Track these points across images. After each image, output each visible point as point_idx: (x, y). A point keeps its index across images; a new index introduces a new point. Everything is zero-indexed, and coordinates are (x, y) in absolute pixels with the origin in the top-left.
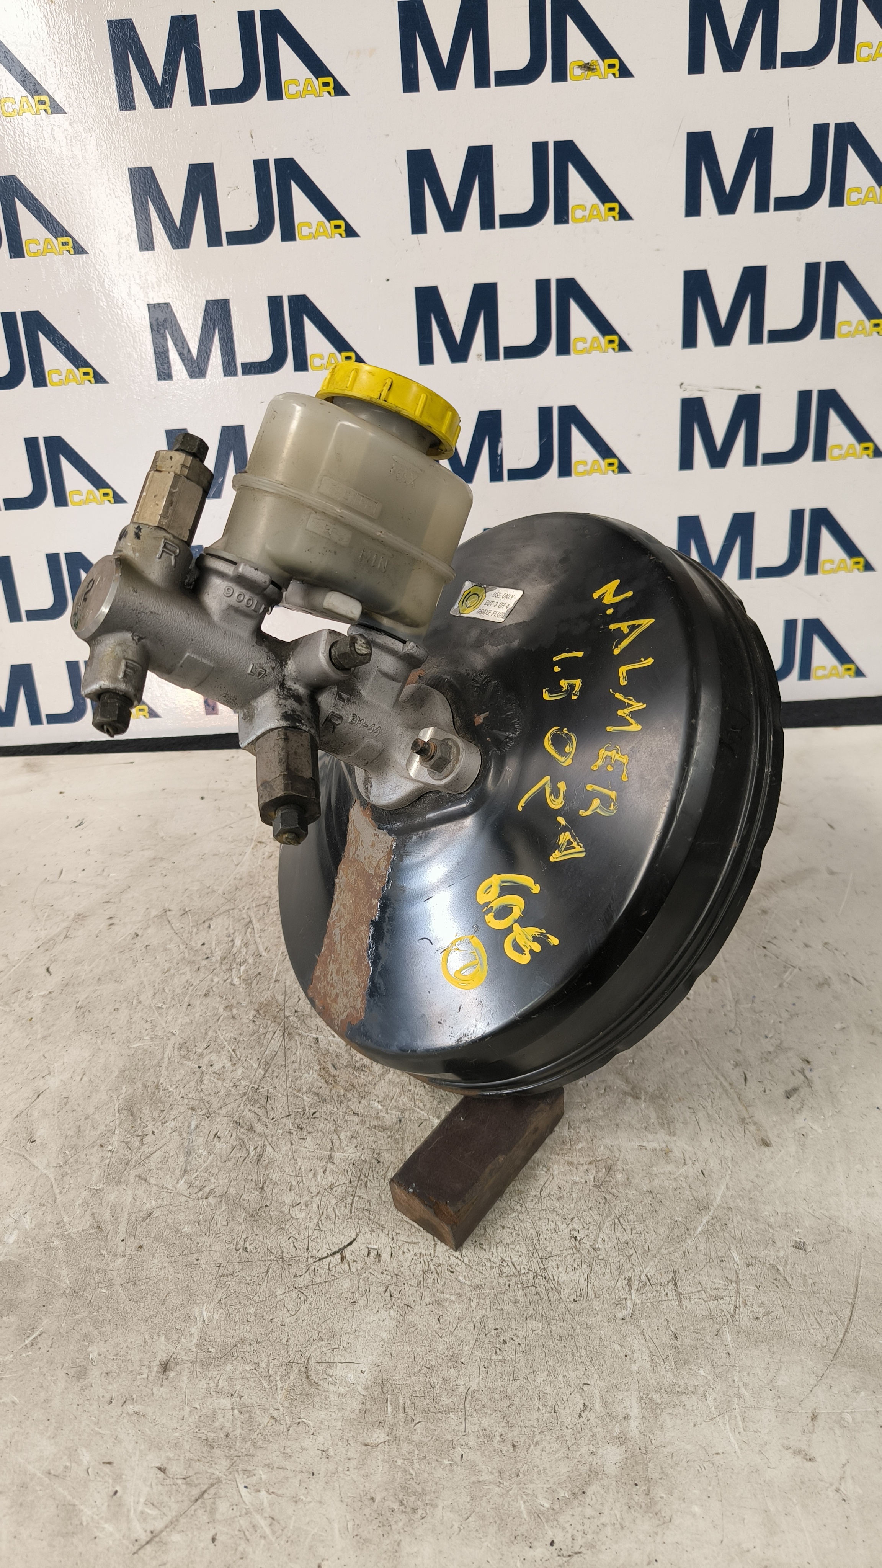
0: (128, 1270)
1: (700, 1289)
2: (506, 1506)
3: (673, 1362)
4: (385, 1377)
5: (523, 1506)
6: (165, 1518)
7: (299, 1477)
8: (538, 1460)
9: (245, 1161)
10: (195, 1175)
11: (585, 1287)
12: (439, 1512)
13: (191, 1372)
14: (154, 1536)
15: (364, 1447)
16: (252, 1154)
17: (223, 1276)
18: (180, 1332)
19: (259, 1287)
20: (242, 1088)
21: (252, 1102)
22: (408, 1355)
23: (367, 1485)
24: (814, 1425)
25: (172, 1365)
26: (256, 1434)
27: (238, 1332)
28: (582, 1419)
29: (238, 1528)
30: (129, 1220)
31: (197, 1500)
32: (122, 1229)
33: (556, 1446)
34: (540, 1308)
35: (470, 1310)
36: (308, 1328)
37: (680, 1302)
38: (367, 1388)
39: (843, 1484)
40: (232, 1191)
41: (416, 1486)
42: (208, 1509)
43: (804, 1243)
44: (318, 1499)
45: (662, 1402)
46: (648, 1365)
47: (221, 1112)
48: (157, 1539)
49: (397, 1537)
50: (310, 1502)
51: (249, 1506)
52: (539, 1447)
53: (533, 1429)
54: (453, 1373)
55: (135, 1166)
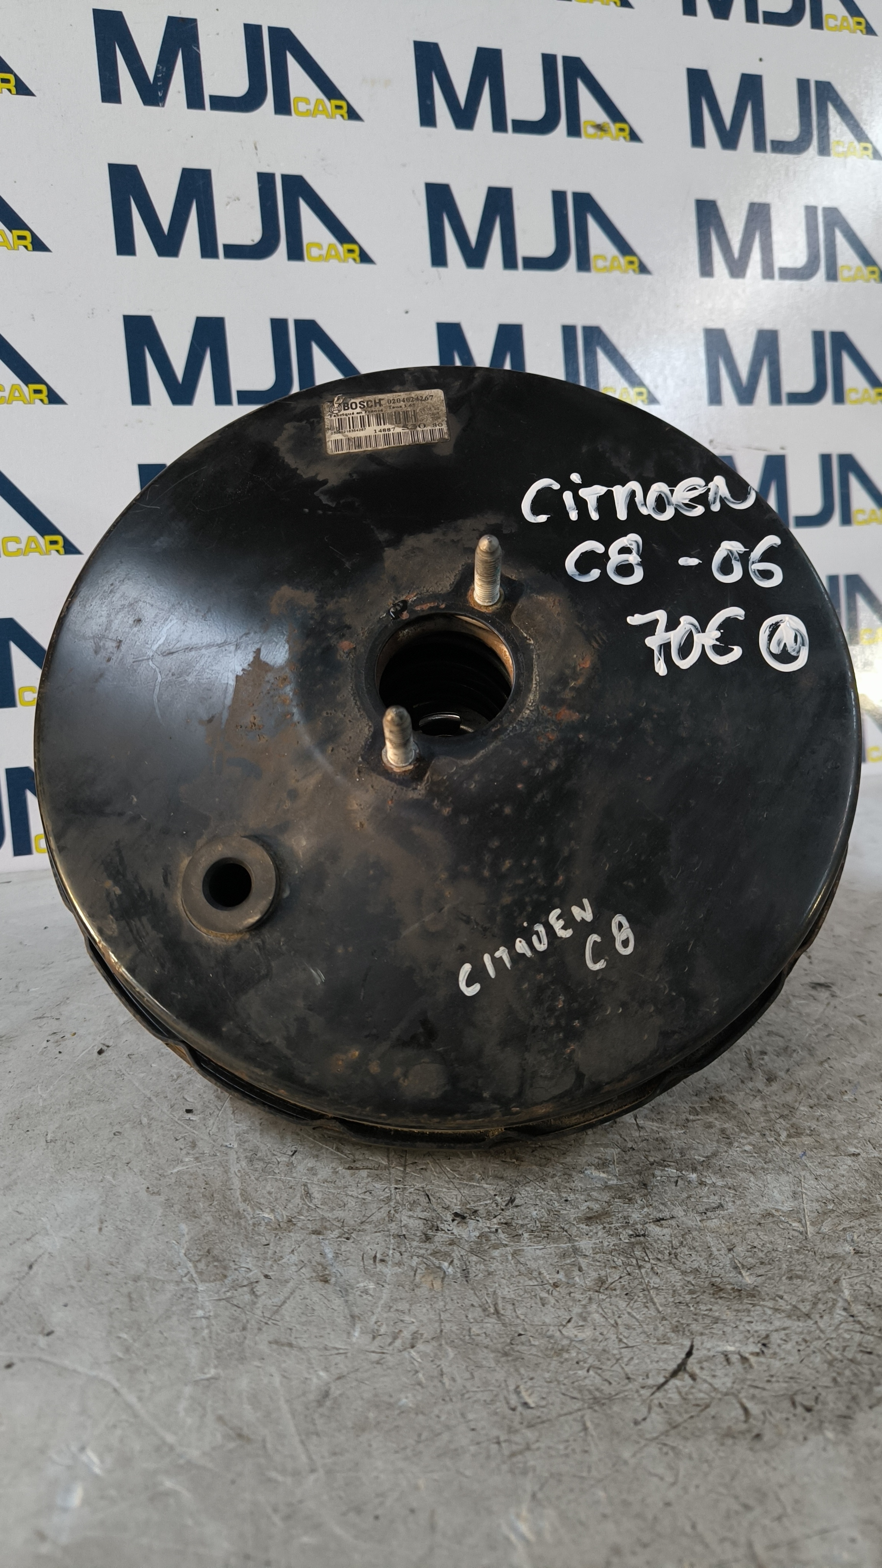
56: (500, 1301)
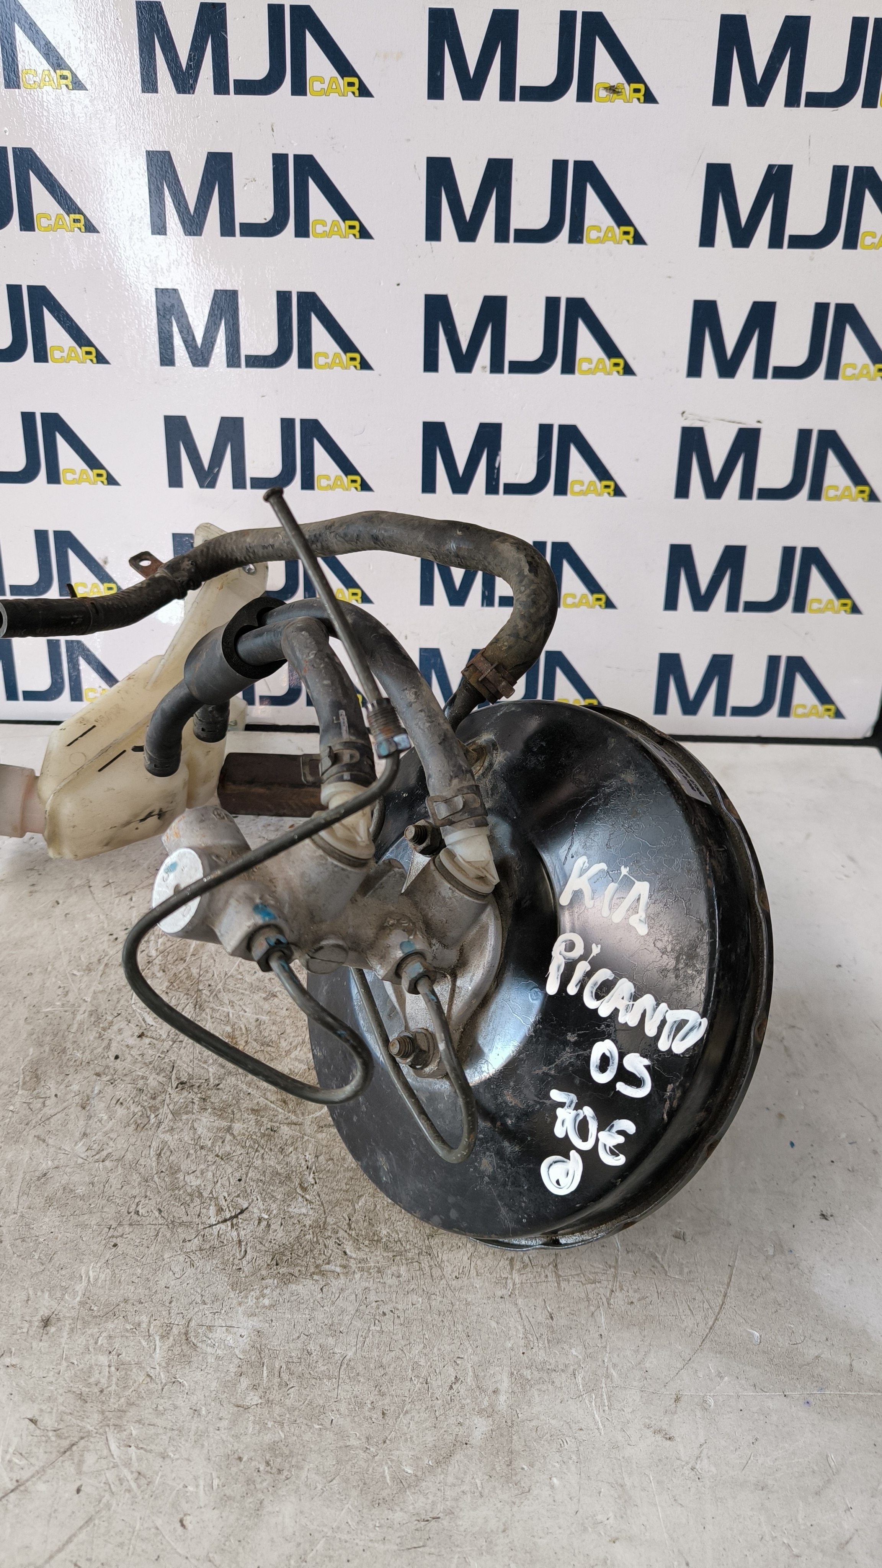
0: (18, 1228)
1: (579, 1272)
2: (371, 1471)
3: (546, 1341)
4: (263, 1342)
5: (387, 1471)
6: (32, 1468)
7: (169, 1434)
8: (406, 1428)
9: (145, 1128)
10: (94, 1139)
11: (468, 1265)
12: (304, 1474)
13: (72, 1330)
14: (19, 1484)
15: (236, 1408)
16: (153, 1120)
17: (113, 1237)
18: (65, 1289)
19: (147, 1249)
20: (149, 1058)
21: (158, 1071)
22: (288, 1322)
23: (235, 1444)
24: (676, 1407)
25: (53, 1321)
26: (131, 1390)
27: (122, 1292)
28: (452, 1391)
29: (104, 1481)
30: (24, 1179)
31: (65, 1452)
32: (16, 1188)
33: (424, 1415)
34: (422, 1283)
35: (354, 1281)
36: (192, 1291)
37: (559, 1284)
38: (244, 1352)
39: (699, 1462)
40: (129, 1156)
41: (284, 1448)
42: (76, 1461)
43: (684, 1234)
44: (186, 1457)
45: (532, 1378)
46: (522, 1343)
47: (124, 1078)
48: (22, 1488)
49: (260, 1496)
50: (177, 1459)
51: (117, 1460)
52: (409, 1416)
53: (404, 1398)
54: (331, 1341)
55: (35, 1127)
56: (165, 1149)
